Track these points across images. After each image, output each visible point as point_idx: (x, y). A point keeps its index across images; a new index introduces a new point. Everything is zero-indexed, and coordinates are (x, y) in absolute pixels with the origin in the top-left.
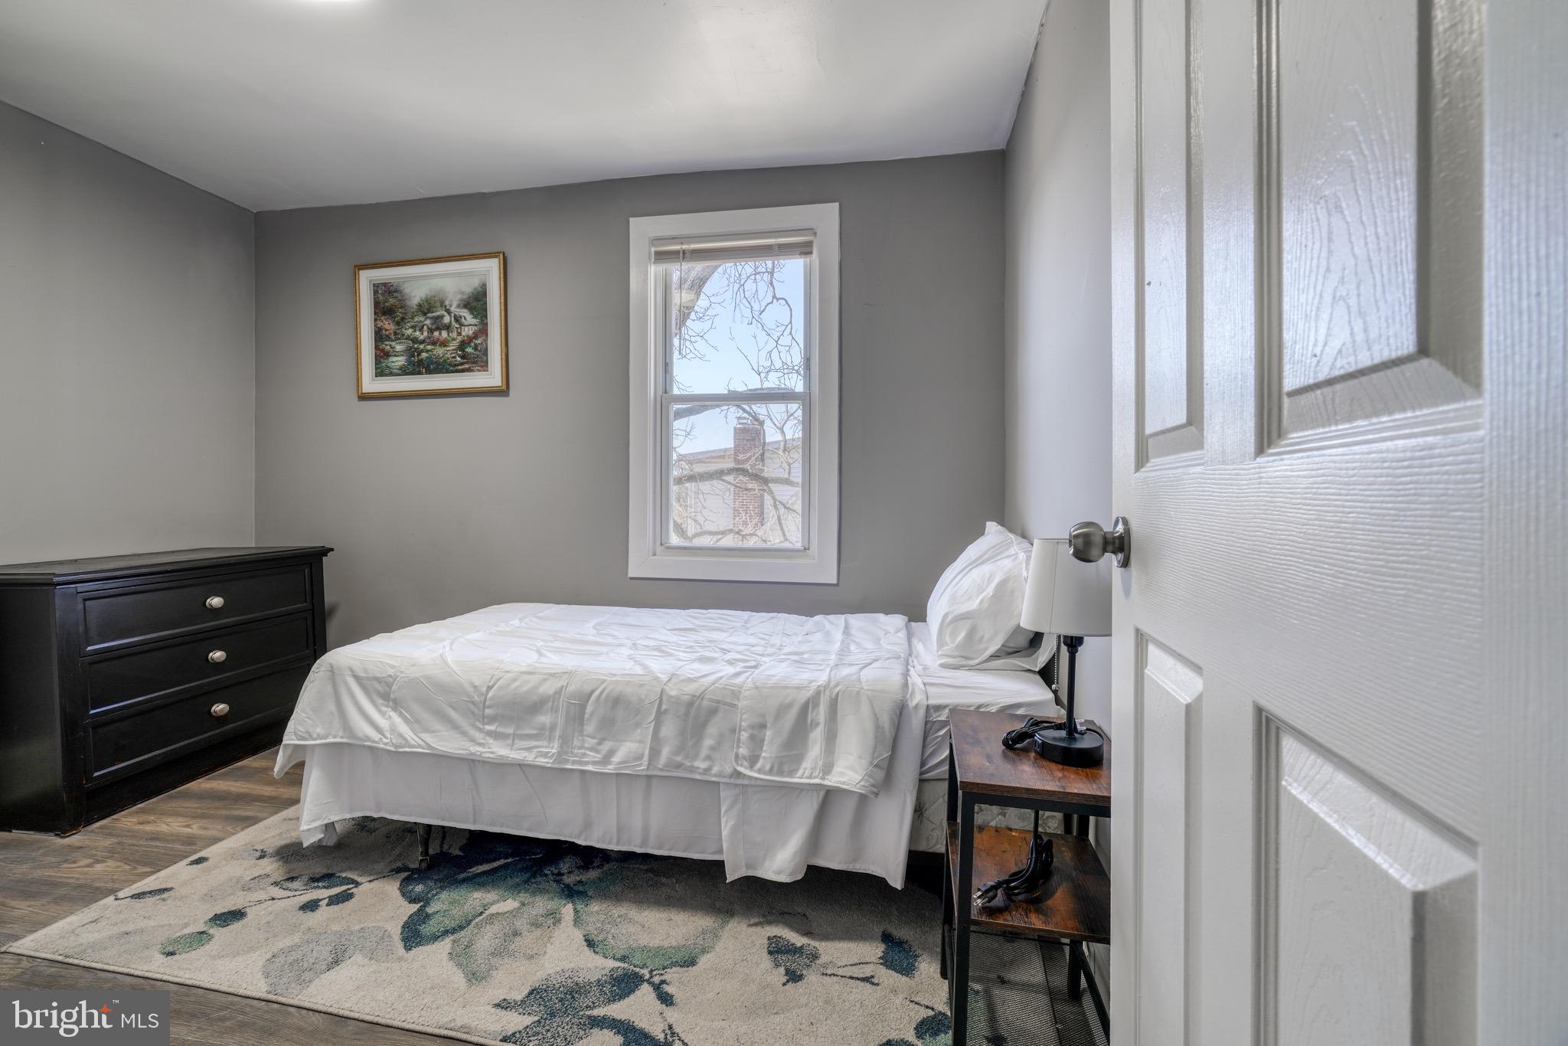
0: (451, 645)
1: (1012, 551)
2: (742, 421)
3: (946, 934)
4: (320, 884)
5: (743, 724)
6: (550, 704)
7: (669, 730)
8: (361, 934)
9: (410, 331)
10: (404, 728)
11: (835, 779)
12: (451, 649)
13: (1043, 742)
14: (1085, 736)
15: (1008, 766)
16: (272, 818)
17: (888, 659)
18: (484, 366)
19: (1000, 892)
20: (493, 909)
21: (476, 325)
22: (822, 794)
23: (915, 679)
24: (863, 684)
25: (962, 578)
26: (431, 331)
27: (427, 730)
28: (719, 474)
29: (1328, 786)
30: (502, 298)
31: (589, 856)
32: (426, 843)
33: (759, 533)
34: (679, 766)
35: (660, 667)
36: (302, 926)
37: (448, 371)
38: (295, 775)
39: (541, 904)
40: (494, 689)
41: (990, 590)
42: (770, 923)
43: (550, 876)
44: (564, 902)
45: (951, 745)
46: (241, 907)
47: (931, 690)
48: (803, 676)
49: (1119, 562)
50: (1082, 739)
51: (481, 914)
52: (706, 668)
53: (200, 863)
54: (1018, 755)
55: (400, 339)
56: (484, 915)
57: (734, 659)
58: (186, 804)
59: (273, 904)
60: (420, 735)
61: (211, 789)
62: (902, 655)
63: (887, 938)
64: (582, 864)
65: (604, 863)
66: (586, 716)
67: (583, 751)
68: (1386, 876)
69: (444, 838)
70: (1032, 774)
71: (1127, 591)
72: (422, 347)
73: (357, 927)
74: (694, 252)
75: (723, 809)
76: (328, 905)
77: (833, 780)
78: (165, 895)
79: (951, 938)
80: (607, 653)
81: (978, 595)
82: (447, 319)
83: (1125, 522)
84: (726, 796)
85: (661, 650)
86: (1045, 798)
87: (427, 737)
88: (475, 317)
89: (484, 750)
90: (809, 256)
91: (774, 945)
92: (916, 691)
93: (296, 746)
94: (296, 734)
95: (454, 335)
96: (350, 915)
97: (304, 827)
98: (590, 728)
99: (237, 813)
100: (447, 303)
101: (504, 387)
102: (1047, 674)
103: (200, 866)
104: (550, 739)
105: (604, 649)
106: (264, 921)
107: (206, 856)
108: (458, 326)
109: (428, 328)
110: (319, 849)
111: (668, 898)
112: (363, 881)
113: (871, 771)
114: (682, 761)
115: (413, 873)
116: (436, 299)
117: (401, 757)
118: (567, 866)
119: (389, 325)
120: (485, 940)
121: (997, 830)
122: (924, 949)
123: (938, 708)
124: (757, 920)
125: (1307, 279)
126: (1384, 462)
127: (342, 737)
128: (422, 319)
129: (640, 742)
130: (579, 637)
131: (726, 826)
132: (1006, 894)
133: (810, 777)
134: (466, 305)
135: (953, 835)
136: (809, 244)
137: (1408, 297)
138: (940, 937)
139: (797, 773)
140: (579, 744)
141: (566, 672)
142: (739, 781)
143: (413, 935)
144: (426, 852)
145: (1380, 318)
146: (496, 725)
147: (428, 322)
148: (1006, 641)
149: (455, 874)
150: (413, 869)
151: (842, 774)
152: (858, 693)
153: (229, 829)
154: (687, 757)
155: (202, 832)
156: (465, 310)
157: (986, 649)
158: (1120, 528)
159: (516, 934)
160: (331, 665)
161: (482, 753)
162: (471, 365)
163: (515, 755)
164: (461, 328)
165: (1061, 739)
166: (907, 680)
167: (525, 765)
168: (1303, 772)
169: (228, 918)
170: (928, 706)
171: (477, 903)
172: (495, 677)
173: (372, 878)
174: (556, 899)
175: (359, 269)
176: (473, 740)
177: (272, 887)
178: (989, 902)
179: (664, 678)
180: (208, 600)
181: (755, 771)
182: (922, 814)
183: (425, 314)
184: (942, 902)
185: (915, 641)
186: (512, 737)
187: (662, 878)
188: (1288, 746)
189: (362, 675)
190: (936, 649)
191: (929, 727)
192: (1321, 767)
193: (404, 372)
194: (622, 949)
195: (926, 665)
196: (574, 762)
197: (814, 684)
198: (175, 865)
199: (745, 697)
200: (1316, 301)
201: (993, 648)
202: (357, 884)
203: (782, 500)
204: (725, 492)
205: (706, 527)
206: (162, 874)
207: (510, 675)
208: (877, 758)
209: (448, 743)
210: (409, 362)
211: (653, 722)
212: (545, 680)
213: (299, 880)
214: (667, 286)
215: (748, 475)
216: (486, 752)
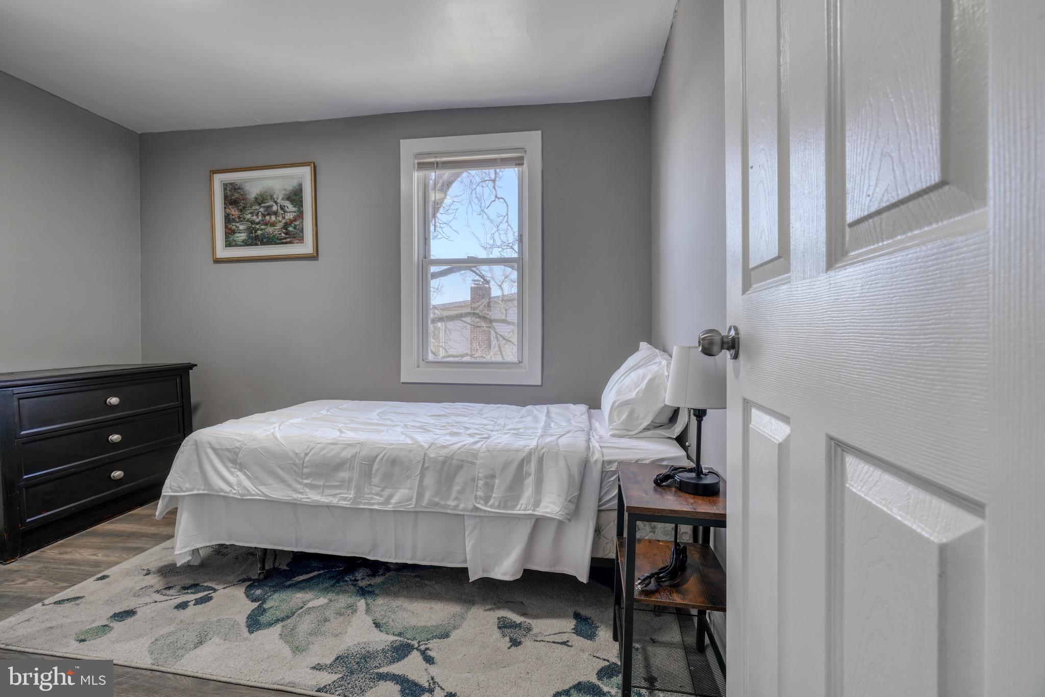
0: (280, 426)
1: (657, 360)
2: (476, 283)
3: (617, 612)
4: (189, 591)
5: (480, 475)
6: (348, 464)
7: (429, 480)
8: (218, 624)
9: (249, 216)
10: (247, 483)
11: (541, 511)
12: (279, 429)
13: (681, 480)
14: (708, 476)
15: (658, 496)
16: (155, 548)
17: (577, 431)
18: (301, 240)
19: (653, 580)
20: (310, 605)
21: (295, 212)
22: (533, 521)
23: (595, 444)
24: (560, 448)
25: (625, 378)
26: (264, 216)
27: (263, 484)
28: (459, 317)
29: (878, 484)
30: (313, 193)
31: (375, 567)
32: (263, 562)
34: (437, 504)
35: (423, 439)
36: (176, 620)
37: (276, 244)
38: (171, 517)
39: (343, 600)
40: (309, 455)
41: (643, 385)
42: (499, 608)
43: (349, 582)
44: (359, 599)
45: (620, 486)
46: (133, 608)
47: (605, 450)
48: (520, 443)
49: (731, 355)
50: (706, 478)
51: (302, 607)
52: (454, 439)
53: (104, 579)
54: (664, 489)
55: (242, 221)
56: (304, 609)
57: (473, 433)
58: (93, 540)
59: (155, 605)
60: (258, 487)
61: (111, 529)
62: (586, 429)
63: (577, 616)
64: (371, 573)
65: (386, 572)
66: (373, 472)
67: (370, 496)
68: (920, 537)
69: (275, 558)
70: (674, 500)
71: (737, 374)
72: (257, 226)
73: (215, 619)
74: (444, 163)
75: (467, 533)
76: (195, 605)
78: (79, 601)
79: (620, 613)
80: (387, 431)
81: (636, 389)
82: (275, 208)
83: (736, 329)
84: (469, 523)
85: (424, 429)
86: (683, 516)
87: (263, 489)
88: (295, 207)
89: (303, 497)
90: (522, 166)
91: (502, 623)
92: (595, 451)
93: (171, 496)
94: (171, 488)
95: (280, 218)
96: (210, 611)
97: (177, 552)
98: (376, 480)
99: (130, 545)
100: (275, 196)
101: (315, 254)
102: (681, 440)
103: (103, 581)
104: (349, 489)
105: (384, 428)
106: (150, 617)
107: (108, 574)
108: (283, 212)
109: (262, 213)
110: (188, 568)
111: (430, 594)
112: (219, 588)
113: (566, 504)
114: (439, 501)
115: (254, 582)
116: (267, 194)
117: (246, 502)
118: (361, 574)
119: (234, 212)
120: (305, 625)
121: (650, 541)
122: (602, 622)
123: (610, 462)
124: (490, 607)
125: (862, 145)
126: (917, 259)
127: (203, 490)
128: (257, 207)
129: (410, 489)
130: (368, 421)
131: (469, 544)
132: (657, 581)
133: (525, 510)
134: (289, 198)
135: (621, 545)
136: (522, 158)
137: (934, 145)
138: (613, 614)
139: (516, 508)
140: (369, 491)
141: (359, 443)
142: (477, 514)
143: (254, 623)
144: (263, 568)
145: (914, 163)
146: (311, 479)
147: (262, 210)
148: (654, 418)
149: (284, 582)
150: (254, 579)
151: (547, 507)
152: (557, 453)
153: (124, 556)
154: (442, 498)
155: (105, 558)
156: (288, 202)
157: (641, 424)
158: (733, 333)
159: (326, 620)
160: (196, 441)
161: (301, 498)
162: (291, 239)
163: (324, 500)
164: (285, 214)
165: (692, 478)
166: (589, 444)
167: (331, 506)
168: (860, 477)
169: (123, 615)
170: (603, 461)
171: (299, 601)
172: (310, 447)
173: (225, 586)
174: (353, 597)
175: (213, 173)
176: (295, 490)
177: (155, 594)
178: (646, 587)
179: (426, 446)
180: (108, 400)
181: (488, 507)
182: (600, 533)
183: (259, 204)
184: (613, 592)
185: (593, 421)
186: (322, 487)
187: (425, 581)
188: (849, 462)
189: (218, 447)
190: (607, 424)
191: (604, 475)
192: (873, 472)
193: (245, 244)
194: (399, 628)
195: (601, 436)
196: (365, 504)
197: (527, 448)
198: (86, 581)
199: (482, 457)
200: (869, 159)
201: (646, 424)
202: (215, 590)
203: (502, 334)
204: (463, 328)
205: (452, 352)
206: (76, 587)
207: (320, 445)
208: (570, 496)
209: (278, 492)
210: (249, 237)
211: (419, 475)
212: (344, 448)
213: (174, 588)
214: (426, 187)
215: (479, 317)
216: (304, 498)
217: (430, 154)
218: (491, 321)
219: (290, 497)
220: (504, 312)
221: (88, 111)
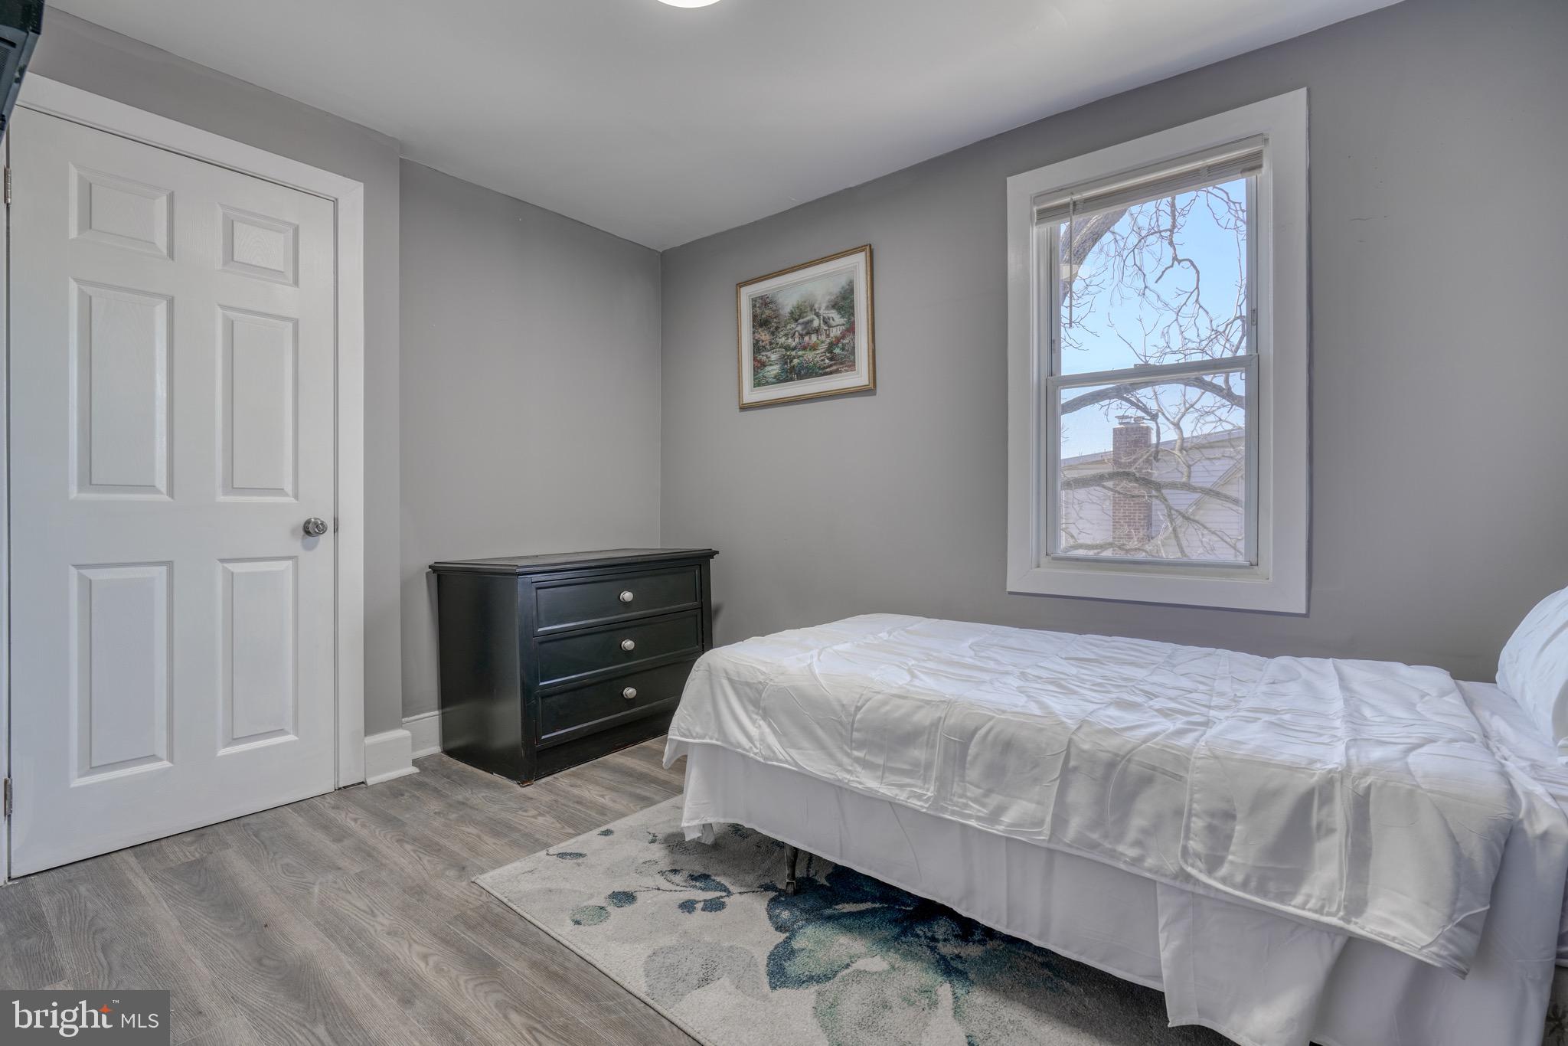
0: (819, 656)
2: (1127, 420)
4: (698, 884)
5: (1195, 806)
6: (925, 737)
7: (1080, 794)
8: (730, 953)
9: (783, 340)
10: (772, 740)
11: (1370, 927)
12: (819, 659)
16: (664, 803)
17: (1453, 741)
18: (852, 366)
20: (861, 964)
21: (844, 325)
22: (1339, 941)
24: (1418, 780)
26: (802, 336)
27: (794, 745)
28: (1099, 480)
30: (869, 292)
31: (967, 929)
32: (793, 866)
33: (1148, 548)
34: (1094, 846)
35: (1061, 706)
36: (679, 927)
37: (817, 375)
38: (680, 765)
39: (914, 974)
40: (863, 710)
43: (923, 939)
44: (940, 979)
46: (633, 890)
51: (848, 966)
52: (1130, 718)
53: (608, 835)
55: (774, 348)
56: (851, 969)
57: (1168, 709)
58: (602, 775)
59: (659, 894)
60: (787, 750)
61: (621, 764)
62: (1473, 735)
64: (960, 936)
65: (987, 942)
66: (969, 758)
67: (963, 800)
69: (810, 864)
72: (793, 353)
73: (727, 944)
74: (1085, 201)
75: (1162, 921)
76: (703, 910)
77: (1365, 927)
78: (580, 860)
80: (992, 682)
82: (816, 323)
84: (1167, 907)
85: (1059, 684)
87: (794, 752)
88: (843, 317)
89: (852, 779)
90: (1257, 172)
92: (1537, 807)
93: (679, 742)
94: (679, 730)
95: (823, 337)
96: (721, 928)
97: (685, 823)
98: (973, 774)
99: (638, 791)
100: (816, 306)
101: (871, 386)
103: (607, 838)
104: (925, 780)
105: (986, 677)
106: (651, 911)
107: (612, 829)
108: (826, 328)
109: (799, 334)
110: (698, 844)
112: (734, 891)
113: (1450, 930)
114: (1100, 840)
115: (780, 895)
116: (807, 304)
117: (770, 770)
118: (943, 930)
119: (765, 336)
120: (852, 1002)
127: (717, 740)
128: (794, 326)
129: (1039, 803)
130: (956, 658)
131: (1166, 945)
133: (1318, 912)
134: (835, 306)
139: (1293, 899)
140: (960, 791)
141: (945, 701)
142: (1189, 887)
143: (778, 971)
144: (792, 876)
146: (864, 752)
147: (799, 328)
149: (821, 908)
150: (780, 890)
151: (1387, 922)
152: (1411, 792)
153: (631, 806)
154: (1106, 836)
155: (612, 804)
156: (834, 311)
159: (886, 1006)
160: (711, 665)
161: (849, 781)
162: (838, 366)
163: (885, 791)
164: (829, 330)
167: (895, 804)
169: (625, 898)
171: (844, 951)
172: (863, 697)
173: (742, 890)
174: (931, 973)
175: (741, 287)
176: (840, 765)
177: (659, 875)
179: (1072, 724)
180: (622, 594)
181: (1215, 879)
183: (796, 320)
185: (1487, 714)
186: (881, 769)
189: (736, 678)
193: (779, 380)
196: (953, 813)
197: (1318, 765)
198: (590, 832)
199: (1198, 768)
202: (729, 893)
203: (1182, 508)
204: (1105, 500)
205: (1084, 539)
206: (580, 838)
207: (880, 697)
208: (1462, 910)
209: (816, 765)
210: (783, 370)
211: (1058, 781)
212: (920, 707)
213: (681, 874)
214: (1052, 251)
215: (1137, 480)
216: (853, 781)
217: (1060, 191)
218: (1158, 487)
219: (832, 774)
220: (1185, 470)
221: (609, 234)
